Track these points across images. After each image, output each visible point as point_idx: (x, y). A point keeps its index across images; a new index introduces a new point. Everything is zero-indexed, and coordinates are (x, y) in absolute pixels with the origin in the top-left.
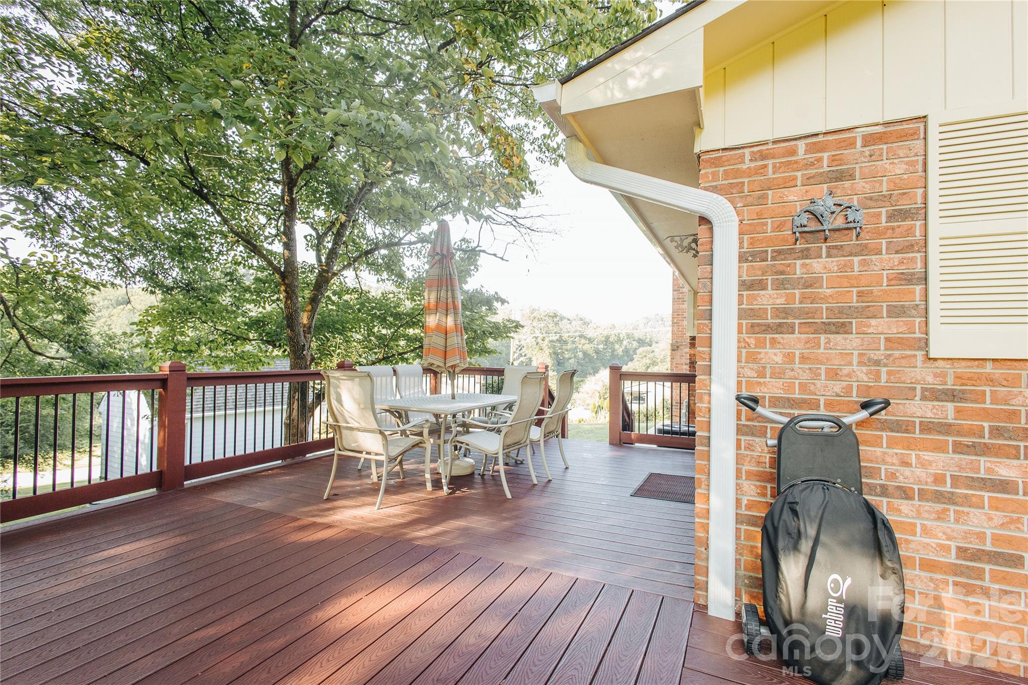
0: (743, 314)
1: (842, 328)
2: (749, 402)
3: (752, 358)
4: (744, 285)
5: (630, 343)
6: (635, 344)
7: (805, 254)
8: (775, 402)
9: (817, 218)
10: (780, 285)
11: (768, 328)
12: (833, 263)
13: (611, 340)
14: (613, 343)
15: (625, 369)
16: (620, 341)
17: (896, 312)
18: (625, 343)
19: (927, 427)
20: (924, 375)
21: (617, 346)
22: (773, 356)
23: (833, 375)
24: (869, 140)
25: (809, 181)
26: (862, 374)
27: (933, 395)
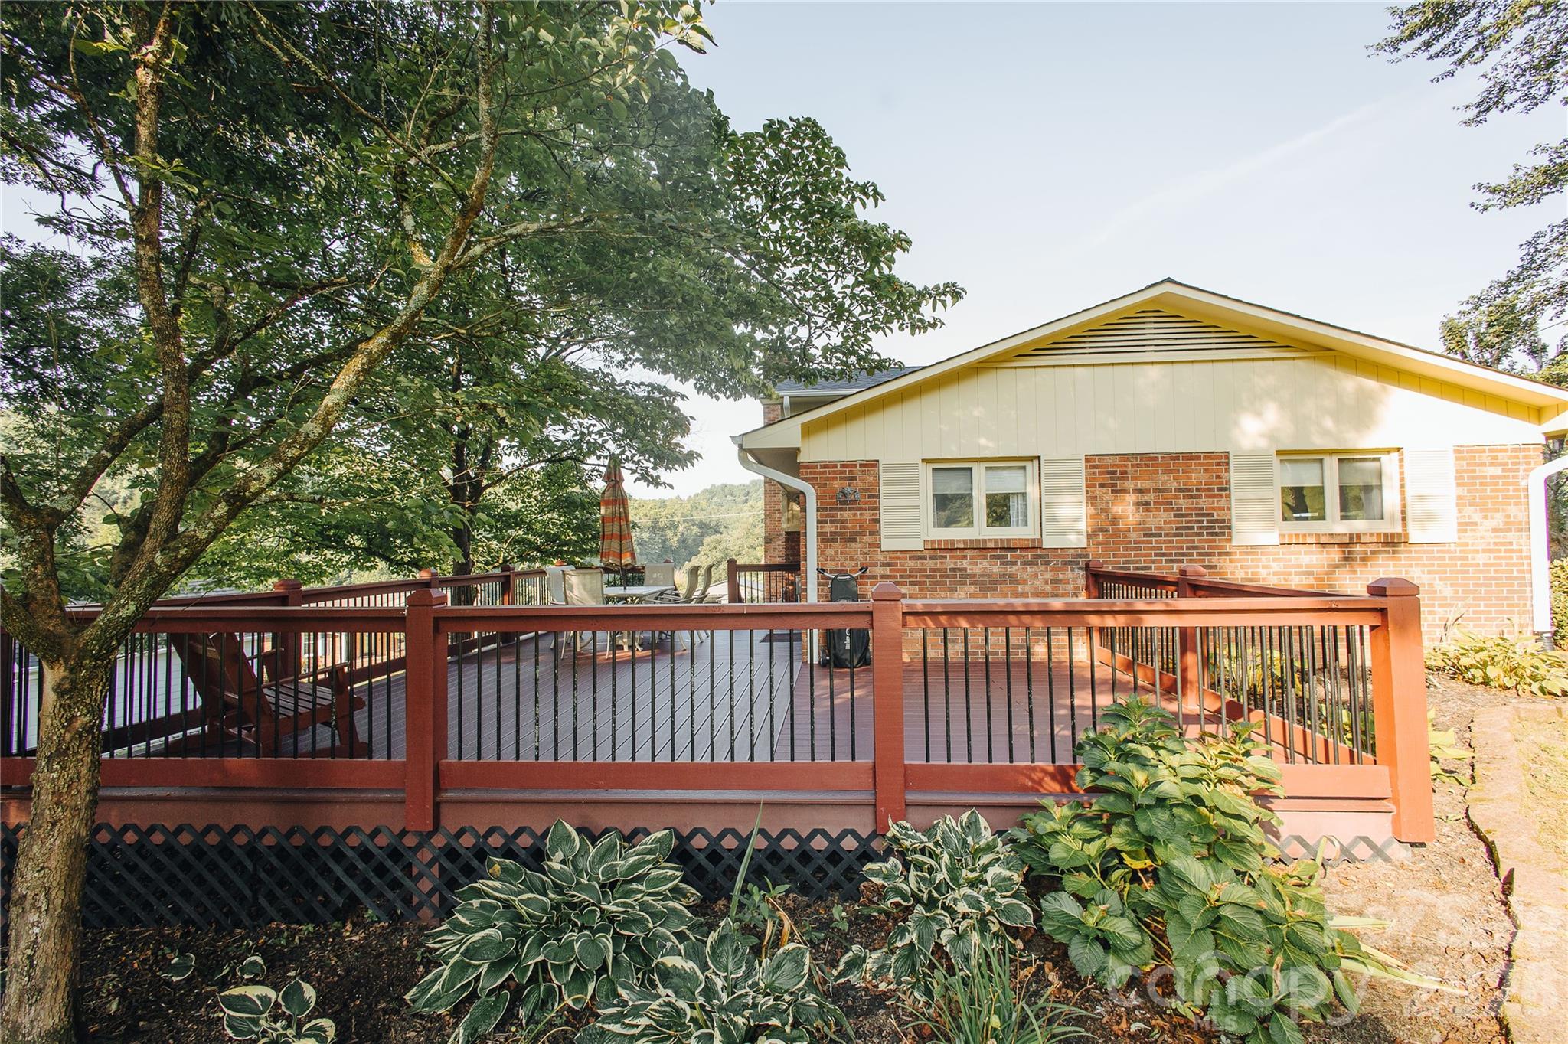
0: (819, 534)
1: (855, 540)
2: (821, 571)
3: (823, 553)
4: (819, 522)
5: (688, 529)
6: (695, 530)
7: (841, 509)
8: (832, 571)
9: (845, 495)
10: (832, 522)
11: (828, 540)
12: (851, 513)
13: (661, 525)
14: (663, 529)
15: (740, 562)
16: (673, 526)
17: (871, 533)
18: (681, 528)
19: (882, 577)
20: (880, 557)
21: (669, 534)
22: (830, 552)
23: (852, 559)
24: (862, 466)
25: (842, 479)
26: (861, 558)
27: (883, 565)
